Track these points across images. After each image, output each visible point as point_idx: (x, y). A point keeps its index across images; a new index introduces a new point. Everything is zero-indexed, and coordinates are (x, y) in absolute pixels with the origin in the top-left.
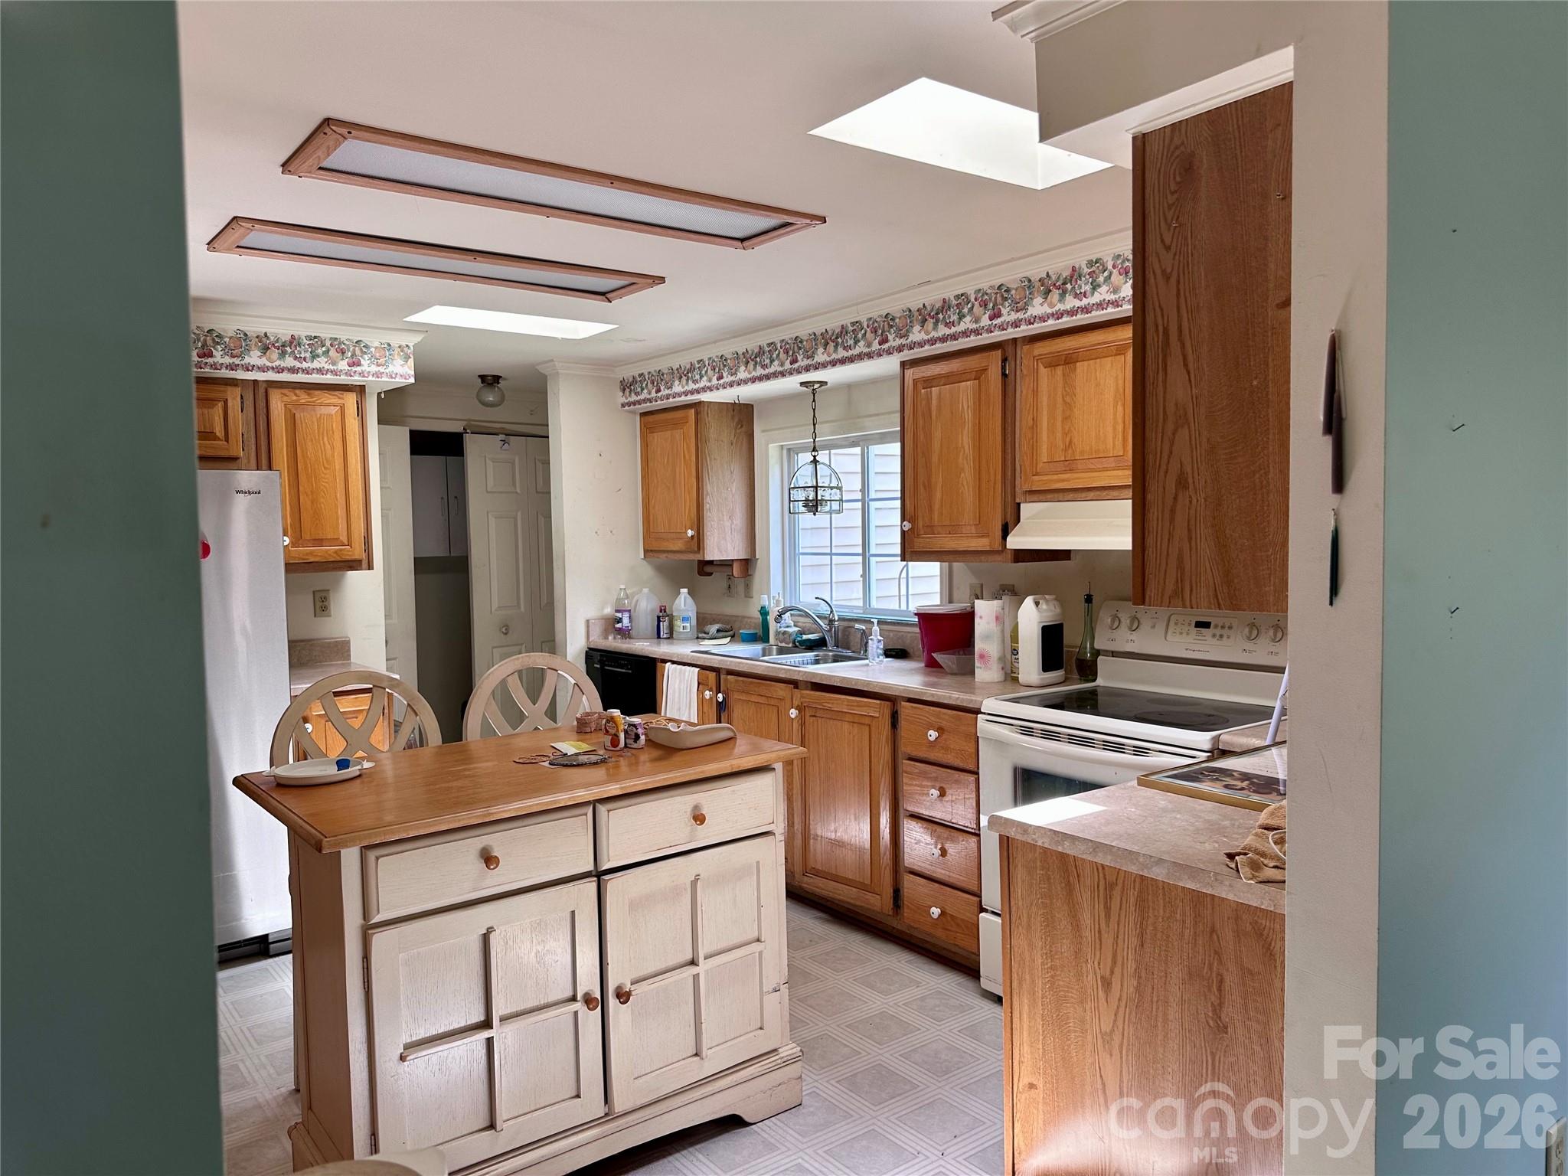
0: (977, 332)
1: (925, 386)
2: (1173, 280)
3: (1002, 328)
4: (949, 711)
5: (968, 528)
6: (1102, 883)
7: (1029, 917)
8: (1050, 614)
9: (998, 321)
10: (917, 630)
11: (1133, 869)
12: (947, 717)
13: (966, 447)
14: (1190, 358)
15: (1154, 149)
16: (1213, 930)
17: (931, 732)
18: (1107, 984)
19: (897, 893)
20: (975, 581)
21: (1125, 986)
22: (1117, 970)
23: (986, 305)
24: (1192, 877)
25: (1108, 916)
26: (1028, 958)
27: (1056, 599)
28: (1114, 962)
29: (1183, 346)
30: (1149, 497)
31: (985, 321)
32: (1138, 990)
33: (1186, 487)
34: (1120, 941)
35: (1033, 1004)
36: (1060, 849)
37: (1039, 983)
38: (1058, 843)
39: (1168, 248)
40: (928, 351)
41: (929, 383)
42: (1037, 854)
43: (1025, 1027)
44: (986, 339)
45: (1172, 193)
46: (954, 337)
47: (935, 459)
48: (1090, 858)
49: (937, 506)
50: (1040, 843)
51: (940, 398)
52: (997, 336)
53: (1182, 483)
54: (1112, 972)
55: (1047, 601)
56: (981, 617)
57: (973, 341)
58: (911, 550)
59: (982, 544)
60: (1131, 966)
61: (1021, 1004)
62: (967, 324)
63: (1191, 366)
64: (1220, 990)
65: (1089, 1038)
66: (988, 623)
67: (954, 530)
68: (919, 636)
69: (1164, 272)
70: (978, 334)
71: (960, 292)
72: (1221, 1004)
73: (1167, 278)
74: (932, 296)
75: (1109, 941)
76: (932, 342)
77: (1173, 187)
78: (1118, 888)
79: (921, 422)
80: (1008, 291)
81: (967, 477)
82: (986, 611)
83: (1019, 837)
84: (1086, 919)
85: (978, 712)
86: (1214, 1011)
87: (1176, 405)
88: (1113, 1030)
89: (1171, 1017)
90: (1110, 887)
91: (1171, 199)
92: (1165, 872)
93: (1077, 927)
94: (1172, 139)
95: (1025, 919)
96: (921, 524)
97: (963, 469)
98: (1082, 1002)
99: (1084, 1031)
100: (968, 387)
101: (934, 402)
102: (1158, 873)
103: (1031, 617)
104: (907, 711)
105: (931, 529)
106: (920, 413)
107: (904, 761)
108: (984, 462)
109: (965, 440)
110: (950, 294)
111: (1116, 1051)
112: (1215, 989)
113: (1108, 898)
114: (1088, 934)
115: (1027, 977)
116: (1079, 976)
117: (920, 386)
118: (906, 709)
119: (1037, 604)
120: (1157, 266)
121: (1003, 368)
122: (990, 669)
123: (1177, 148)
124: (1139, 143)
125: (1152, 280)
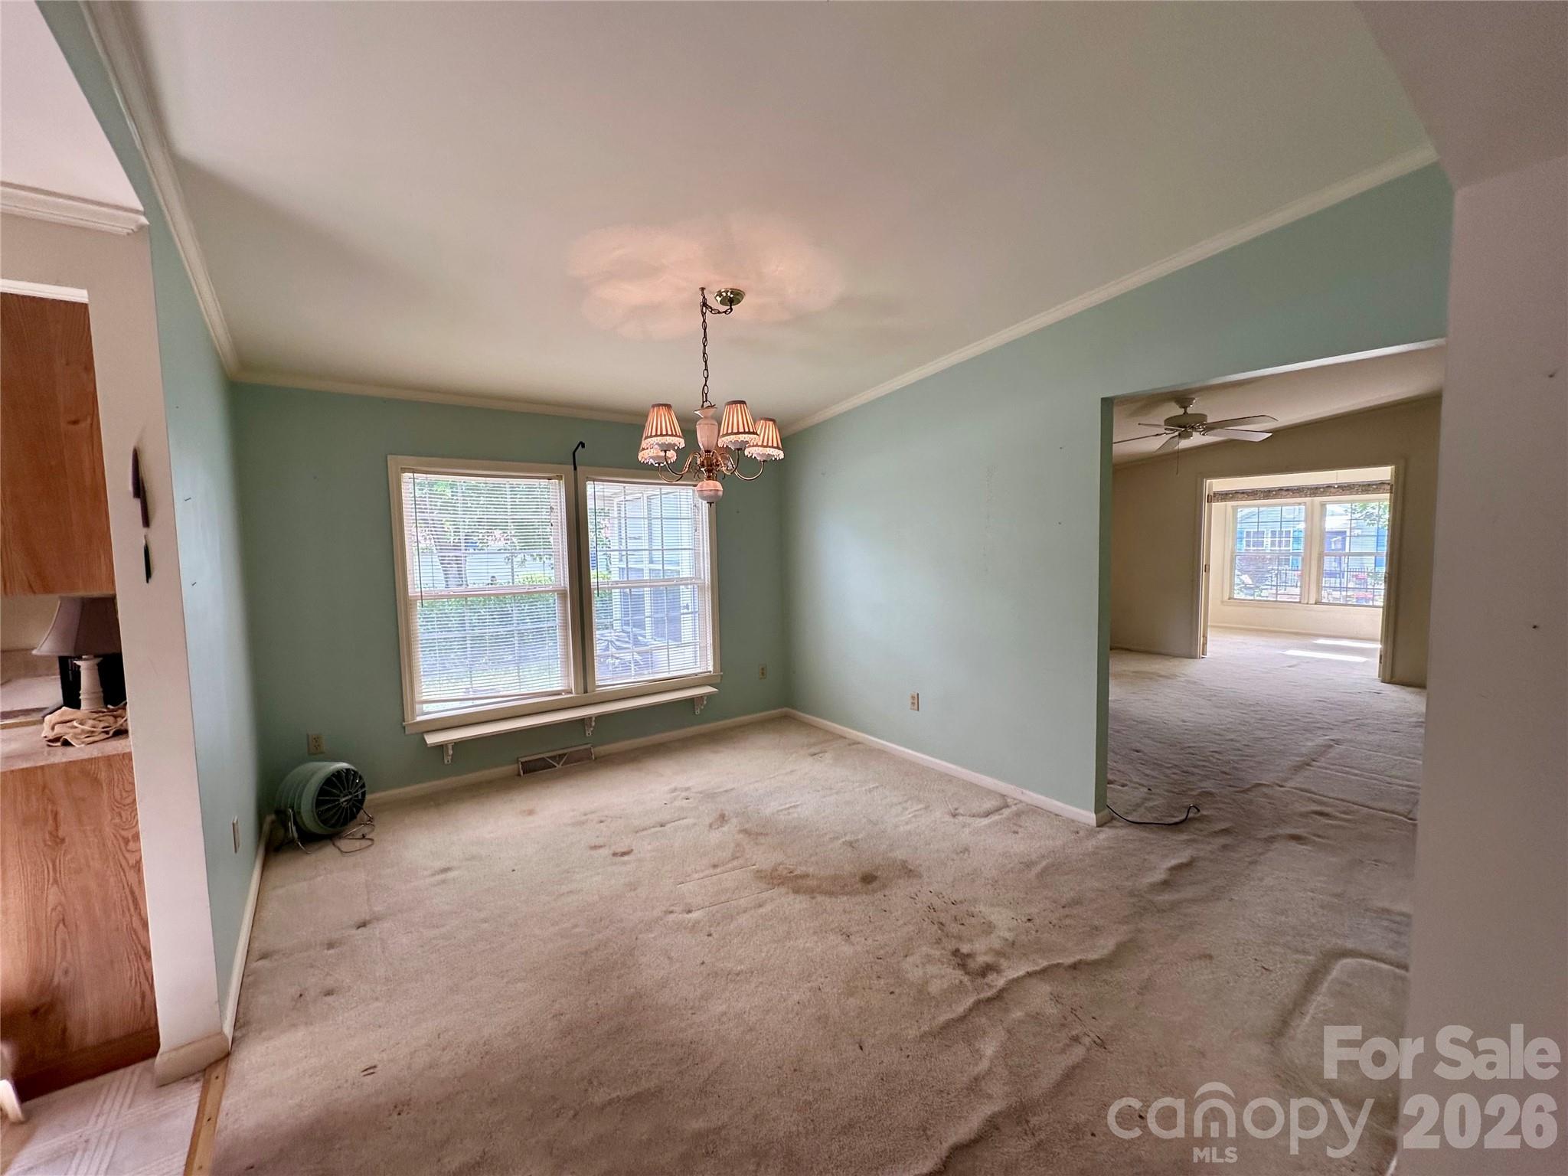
16: (44, 787)
64: (56, 821)
72: (56, 829)
86: (51, 835)
112: (50, 822)
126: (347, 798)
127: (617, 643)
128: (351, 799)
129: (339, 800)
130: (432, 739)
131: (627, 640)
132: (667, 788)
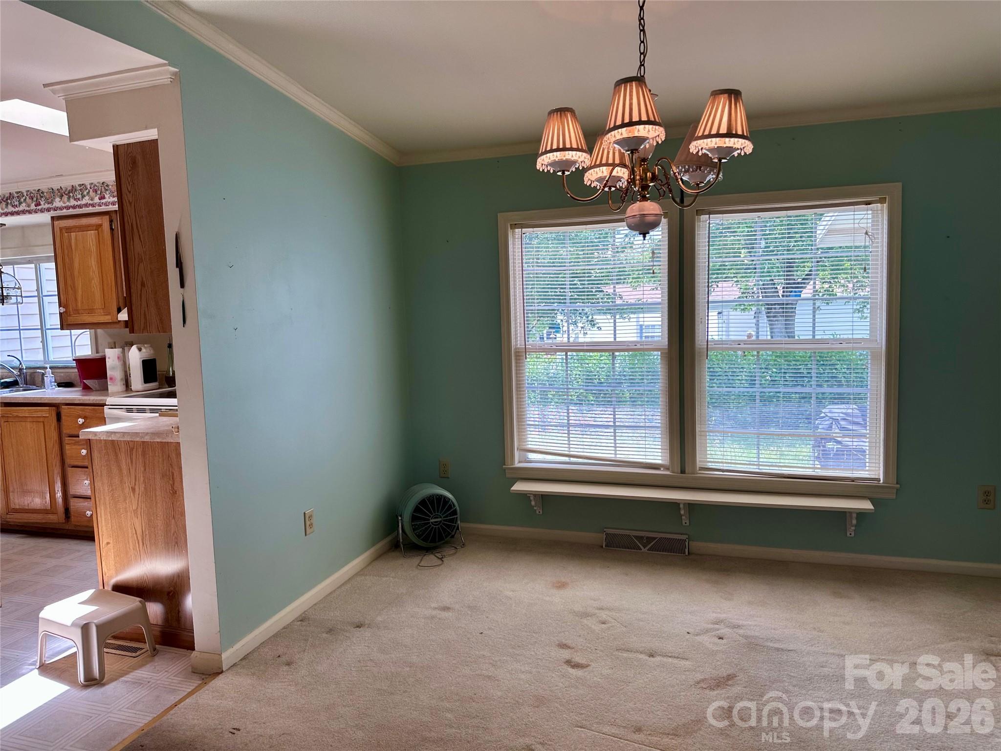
0: (93, 205)
1: (67, 231)
2: (133, 205)
3: (106, 204)
4: (90, 407)
5: (99, 310)
6: (129, 448)
7: (101, 472)
8: (147, 354)
9: (104, 201)
10: (76, 370)
11: (138, 439)
12: (88, 411)
13: (94, 267)
14: (141, 236)
15: (121, 151)
16: (169, 456)
17: (80, 419)
18: (133, 489)
19: (67, 510)
20: (110, 340)
21: (140, 488)
22: (137, 483)
23: (96, 192)
24: (159, 437)
25: (132, 462)
26: (102, 489)
27: (151, 346)
28: (136, 480)
29: (138, 232)
30: (132, 290)
31: (97, 200)
32: (145, 488)
33: (144, 287)
34: (137, 471)
35: (106, 509)
36: (110, 439)
37: (107, 498)
38: (109, 436)
39: (130, 192)
40: (65, 212)
41: (69, 230)
42: (103, 444)
43: (103, 519)
44: (97, 209)
45: (130, 171)
46: (80, 207)
47: (76, 273)
48: (122, 439)
49: (79, 299)
50: (102, 439)
51: (76, 239)
52: (103, 208)
53: (143, 285)
54: (135, 485)
55: (145, 348)
56: (109, 358)
57: (90, 210)
58: (65, 324)
59: (107, 319)
60: (142, 479)
61: (101, 509)
62: (86, 200)
63: (142, 239)
64: (173, 478)
65: (129, 514)
66: (113, 361)
67: (91, 311)
68: (78, 373)
69: (129, 201)
70: (94, 207)
71: (81, 183)
72: (174, 484)
73: (130, 204)
74: (66, 183)
75: (133, 471)
76: (68, 208)
77: (130, 168)
78: (135, 450)
79: (66, 252)
80: (107, 186)
81: (96, 281)
82: (112, 356)
83: (93, 438)
84: (124, 466)
85: (103, 405)
86: (172, 487)
87: (138, 254)
88: (137, 508)
89: (157, 495)
90: (132, 450)
91: (130, 173)
92: (149, 437)
93: (120, 470)
94: (128, 149)
95: (99, 473)
96: (71, 309)
97: (93, 278)
98: (125, 500)
99: (126, 512)
100: (92, 233)
101: (73, 241)
102: (147, 439)
103: (135, 356)
104: (65, 411)
105: (77, 311)
106: (65, 247)
107: (66, 438)
108: (104, 275)
109: (93, 262)
110: (76, 183)
111: (139, 516)
112: (171, 479)
113: (131, 454)
114: (125, 472)
115: (102, 497)
116: (123, 489)
117: (64, 231)
118: (65, 410)
119: (140, 350)
120: (126, 199)
121: (111, 225)
122: (117, 385)
123: (130, 153)
124: (115, 148)
125: (125, 204)
126: (436, 520)
127: (842, 423)
128: (441, 521)
129: (429, 520)
130: (519, 487)
131: (860, 420)
132: (713, 616)
